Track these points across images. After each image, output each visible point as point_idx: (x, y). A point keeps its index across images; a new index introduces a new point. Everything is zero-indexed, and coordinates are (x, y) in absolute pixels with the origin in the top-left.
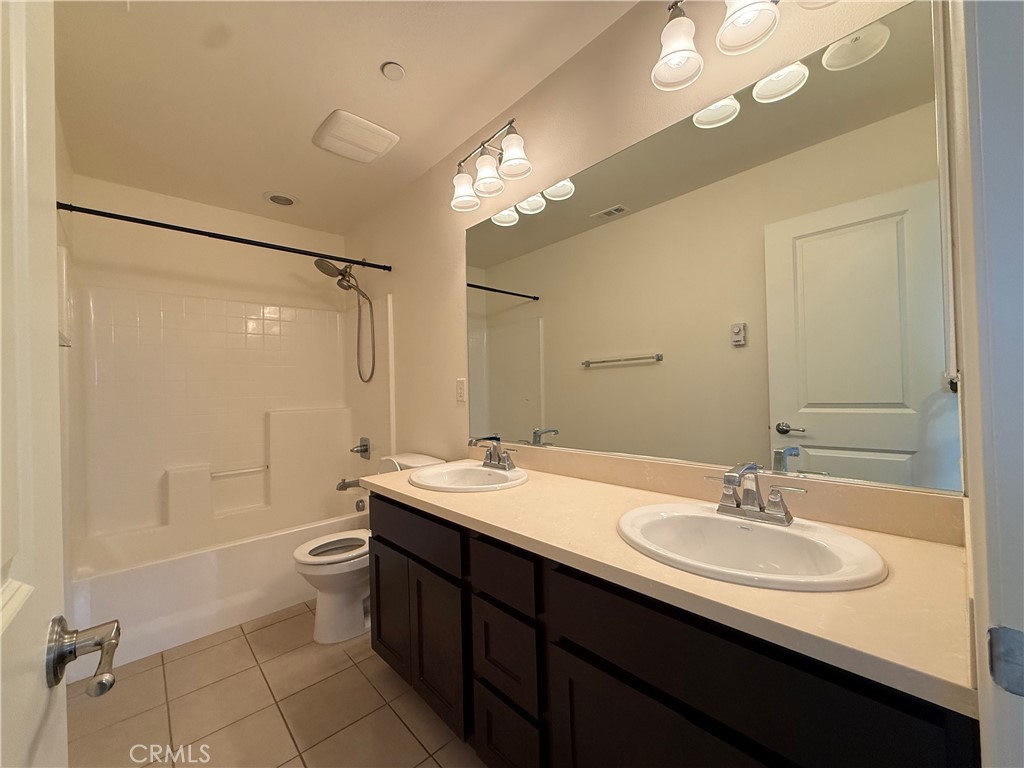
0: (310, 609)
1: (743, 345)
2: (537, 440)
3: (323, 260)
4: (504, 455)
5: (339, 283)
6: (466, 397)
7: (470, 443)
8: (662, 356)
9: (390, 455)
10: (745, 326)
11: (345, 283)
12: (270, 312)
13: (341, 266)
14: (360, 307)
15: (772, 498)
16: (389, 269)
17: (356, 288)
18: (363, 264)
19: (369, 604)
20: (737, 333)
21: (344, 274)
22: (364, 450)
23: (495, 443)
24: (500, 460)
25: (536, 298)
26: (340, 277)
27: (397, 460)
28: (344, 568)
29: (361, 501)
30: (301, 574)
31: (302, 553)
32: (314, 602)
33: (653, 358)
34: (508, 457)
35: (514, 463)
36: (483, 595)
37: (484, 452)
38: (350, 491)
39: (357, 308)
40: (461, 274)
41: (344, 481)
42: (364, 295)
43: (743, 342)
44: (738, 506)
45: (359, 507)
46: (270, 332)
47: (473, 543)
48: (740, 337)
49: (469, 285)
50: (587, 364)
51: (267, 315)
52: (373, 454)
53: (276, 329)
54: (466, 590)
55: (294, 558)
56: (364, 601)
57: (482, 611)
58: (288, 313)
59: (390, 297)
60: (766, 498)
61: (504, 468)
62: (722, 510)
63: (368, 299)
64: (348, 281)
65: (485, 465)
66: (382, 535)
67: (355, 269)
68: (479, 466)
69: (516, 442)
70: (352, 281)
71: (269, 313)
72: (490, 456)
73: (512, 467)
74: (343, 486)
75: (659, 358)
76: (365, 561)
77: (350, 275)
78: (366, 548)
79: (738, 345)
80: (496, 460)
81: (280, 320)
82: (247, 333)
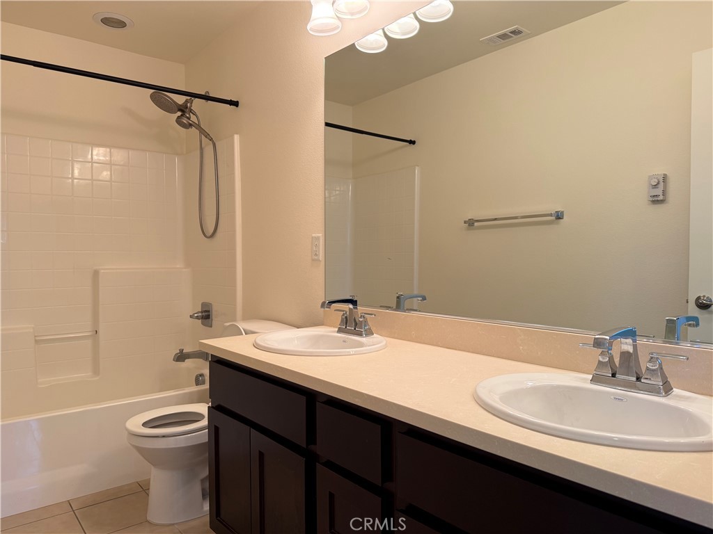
0: (142, 489)
1: (662, 201)
2: (399, 304)
3: (159, 92)
4: (361, 320)
5: (178, 121)
6: (321, 256)
7: (323, 305)
8: (562, 212)
9: (235, 321)
10: (665, 178)
11: (185, 121)
12: (99, 154)
13: (181, 100)
14: (201, 149)
15: (650, 365)
16: (236, 104)
17: (198, 127)
18: (207, 98)
19: (207, 485)
20: (655, 186)
21: (183, 109)
22: (206, 316)
23: (351, 306)
24: (356, 324)
25: (412, 142)
26: (179, 114)
27: (242, 326)
28: (181, 442)
29: (202, 375)
30: (133, 446)
31: (135, 424)
32: (148, 482)
33: (551, 215)
34: (366, 322)
35: (373, 329)
36: (330, 465)
37: (338, 317)
38: (189, 363)
39: (198, 152)
40: (317, 111)
41: (181, 351)
42: (207, 136)
43: (661, 198)
44: (614, 375)
45: (199, 380)
46: (100, 178)
47: (319, 406)
48: (659, 191)
49: (327, 124)
50: (470, 223)
51: (95, 157)
52: (216, 320)
53: (106, 174)
54: (311, 460)
55: (127, 429)
56: (202, 481)
57: (327, 480)
58: (119, 156)
59: (237, 138)
60: (644, 364)
61: (360, 334)
62: (595, 380)
63: (211, 139)
64: (189, 118)
65: (340, 331)
66: (222, 404)
67: (197, 104)
68: (334, 332)
69: (375, 307)
70: (193, 118)
71: (97, 155)
72: (346, 321)
73: (369, 333)
74: (181, 357)
75: (559, 216)
76: (204, 436)
77: (191, 111)
78: (205, 422)
79: (656, 201)
80: (352, 326)
81: (110, 164)
82: (73, 178)
